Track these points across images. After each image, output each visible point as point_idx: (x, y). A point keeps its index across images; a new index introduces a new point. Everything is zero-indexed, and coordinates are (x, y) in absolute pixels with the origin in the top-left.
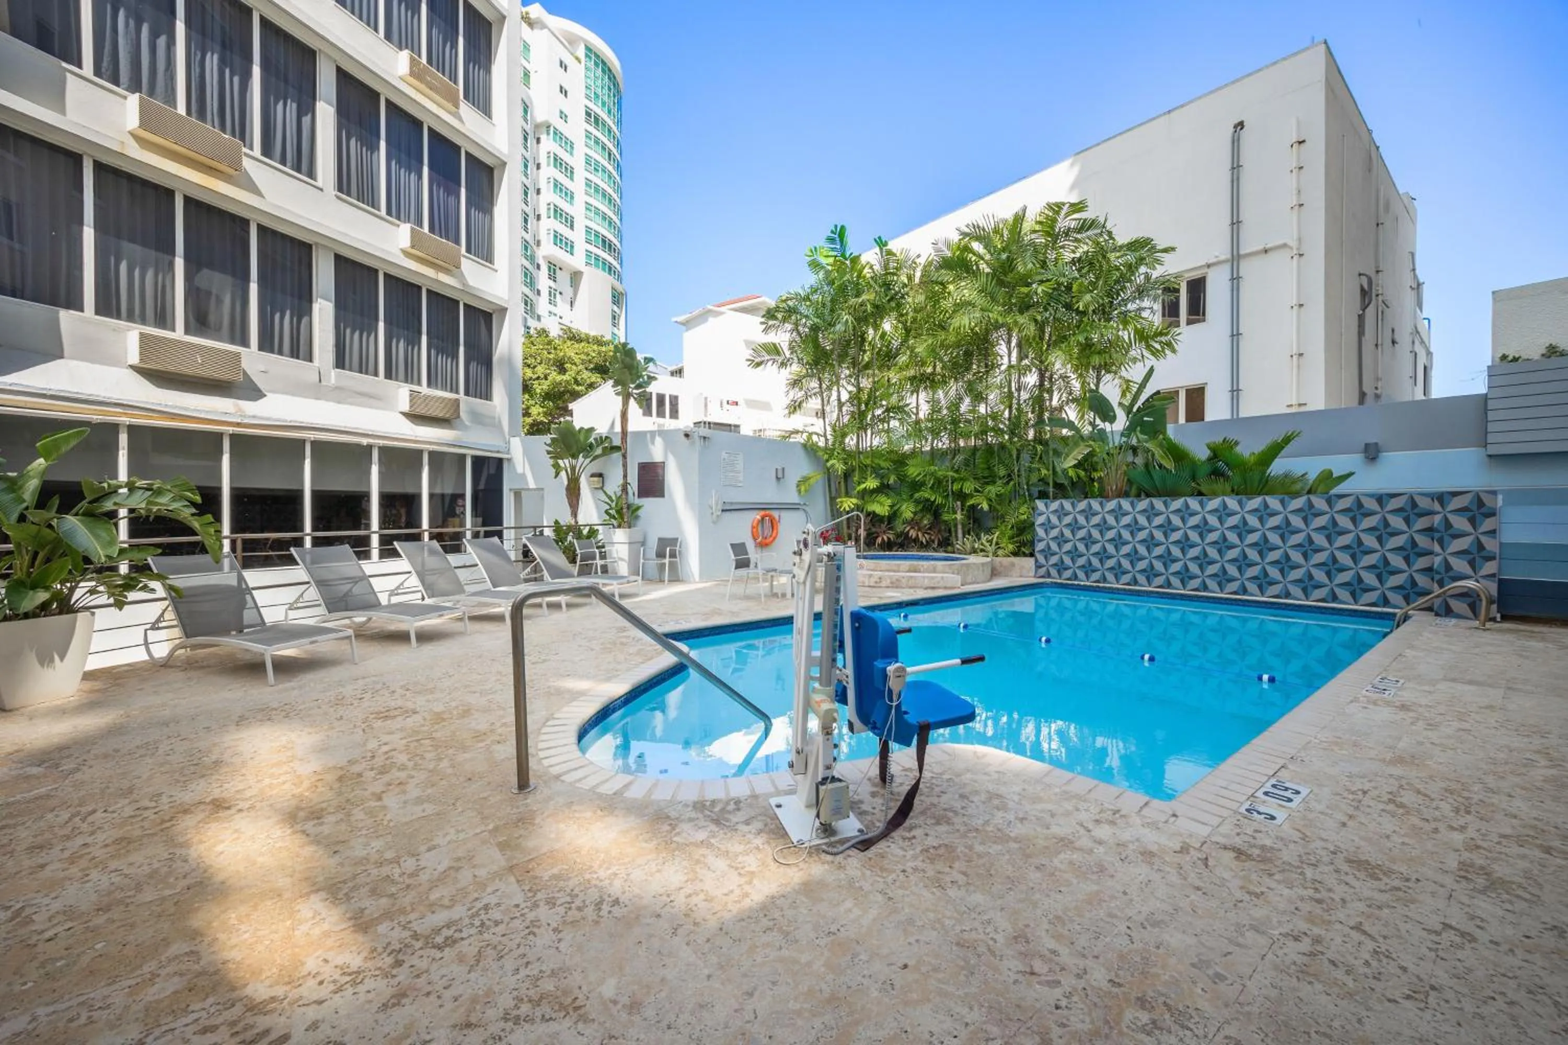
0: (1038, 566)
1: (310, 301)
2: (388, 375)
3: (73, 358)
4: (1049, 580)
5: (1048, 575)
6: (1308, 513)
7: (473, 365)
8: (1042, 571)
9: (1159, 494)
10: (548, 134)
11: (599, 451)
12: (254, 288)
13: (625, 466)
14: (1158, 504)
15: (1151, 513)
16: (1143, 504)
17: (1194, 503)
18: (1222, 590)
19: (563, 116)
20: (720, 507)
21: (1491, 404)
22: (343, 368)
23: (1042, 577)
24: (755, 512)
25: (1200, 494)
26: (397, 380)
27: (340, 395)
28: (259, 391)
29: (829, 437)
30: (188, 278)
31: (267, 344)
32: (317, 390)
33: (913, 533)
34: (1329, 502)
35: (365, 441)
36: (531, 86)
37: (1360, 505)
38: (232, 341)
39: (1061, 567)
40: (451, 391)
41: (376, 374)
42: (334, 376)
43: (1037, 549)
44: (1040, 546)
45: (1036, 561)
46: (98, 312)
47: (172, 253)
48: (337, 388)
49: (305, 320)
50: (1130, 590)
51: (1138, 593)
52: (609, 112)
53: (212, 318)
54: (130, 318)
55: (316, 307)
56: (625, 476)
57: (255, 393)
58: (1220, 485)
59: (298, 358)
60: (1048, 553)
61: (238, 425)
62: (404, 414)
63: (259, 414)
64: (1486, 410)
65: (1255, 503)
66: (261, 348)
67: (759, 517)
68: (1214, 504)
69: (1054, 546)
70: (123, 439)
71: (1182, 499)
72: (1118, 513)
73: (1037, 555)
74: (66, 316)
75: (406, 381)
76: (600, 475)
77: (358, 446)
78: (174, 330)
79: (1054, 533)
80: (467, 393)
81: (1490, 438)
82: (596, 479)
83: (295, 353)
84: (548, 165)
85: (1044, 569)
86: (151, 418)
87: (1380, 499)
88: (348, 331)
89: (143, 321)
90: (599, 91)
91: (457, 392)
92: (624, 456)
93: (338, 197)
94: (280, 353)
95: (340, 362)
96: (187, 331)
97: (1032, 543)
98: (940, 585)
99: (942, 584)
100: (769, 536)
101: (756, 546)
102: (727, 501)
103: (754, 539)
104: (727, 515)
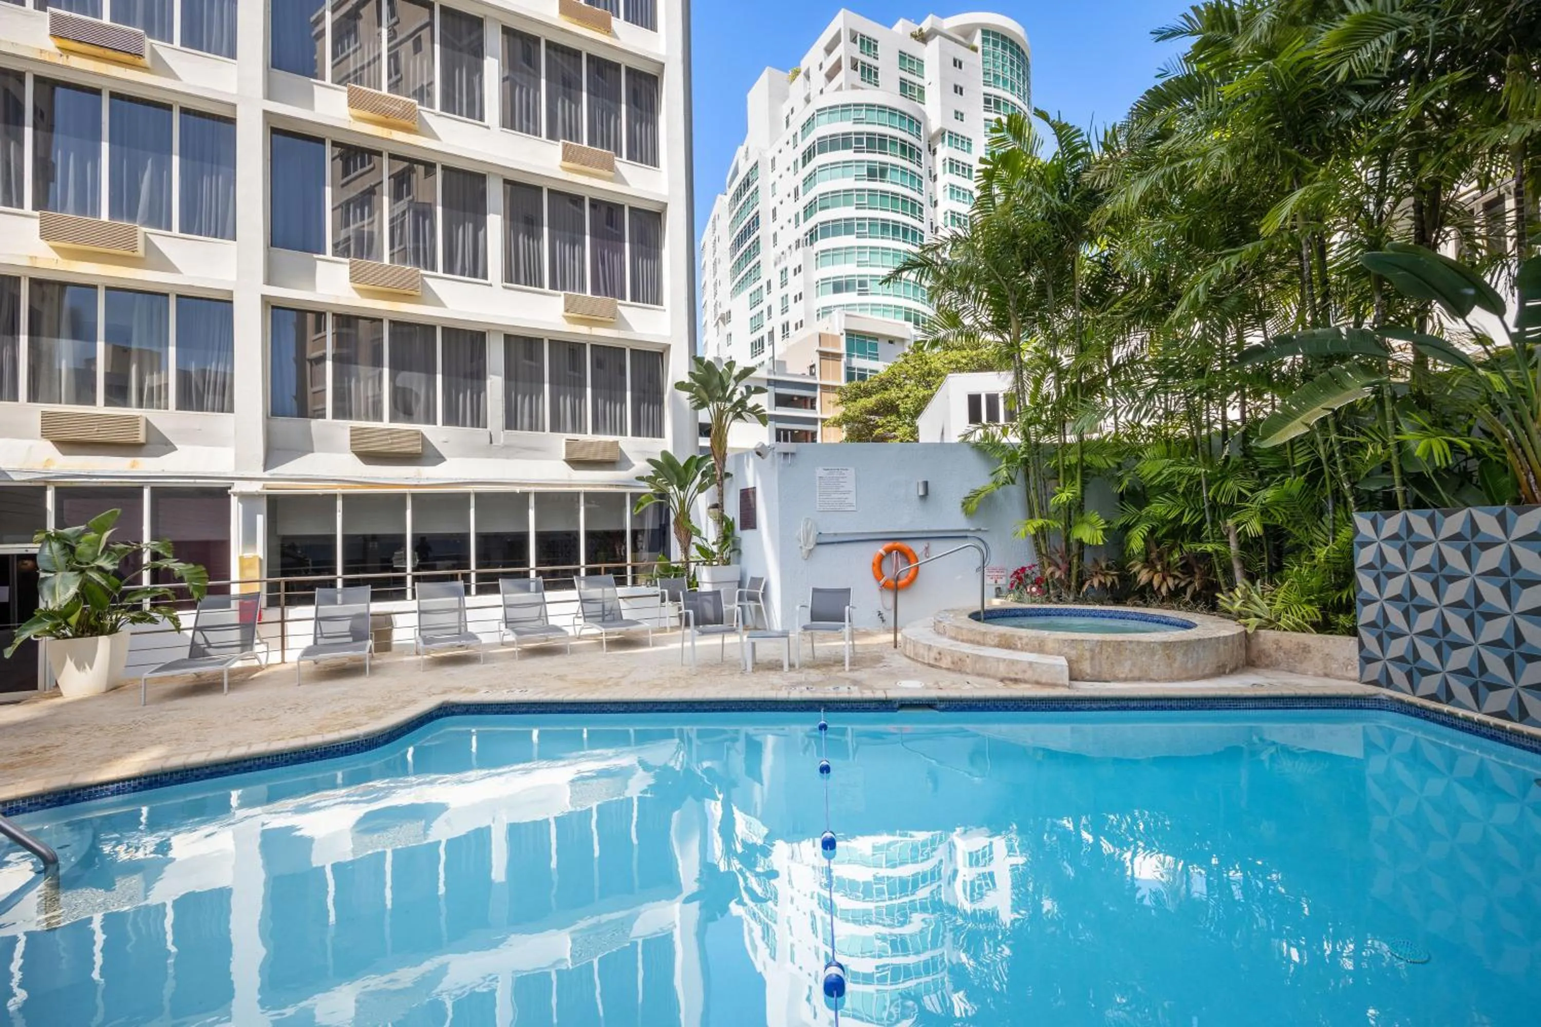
0: (1367, 660)
1: (485, 380)
2: (553, 429)
3: (319, 451)
4: (1385, 692)
7: (644, 407)
8: (1375, 670)
10: (943, 141)
12: (439, 377)
19: (959, 116)
20: (813, 540)
22: (510, 429)
23: (1374, 683)
24: (878, 544)
26: (560, 431)
27: (509, 451)
28: (441, 457)
30: (393, 379)
31: (451, 418)
32: (490, 449)
35: (518, 490)
36: (927, 101)
38: (423, 422)
39: (1414, 667)
41: (542, 430)
42: (502, 436)
43: (1362, 621)
44: (1367, 614)
45: (1362, 646)
46: (333, 417)
47: (382, 365)
48: (506, 446)
52: (1012, 88)
53: (412, 407)
55: (490, 383)
57: (438, 458)
59: (476, 426)
60: (1384, 631)
61: (416, 486)
62: (567, 461)
63: (438, 476)
66: (446, 423)
67: (881, 551)
69: (1396, 617)
70: (339, 504)
74: (315, 423)
78: (381, 421)
79: (1395, 587)
80: (634, 435)
83: (474, 423)
84: (944, 172)
85: (1377, 666)
86: (350, 488)
88: (520, 397)
90: (999, 72)
91: (622, 435)
93: (505, 287)
94: (463, 424)
95: (508, 424)
96: (392, 420)
97: (1348, 608)
98: (1026, 676)
99: (1028, 675)
100: (902, 576)
101: (882, 589)
102: (823, 532)
103: (877, 580)
104: (829, 549)
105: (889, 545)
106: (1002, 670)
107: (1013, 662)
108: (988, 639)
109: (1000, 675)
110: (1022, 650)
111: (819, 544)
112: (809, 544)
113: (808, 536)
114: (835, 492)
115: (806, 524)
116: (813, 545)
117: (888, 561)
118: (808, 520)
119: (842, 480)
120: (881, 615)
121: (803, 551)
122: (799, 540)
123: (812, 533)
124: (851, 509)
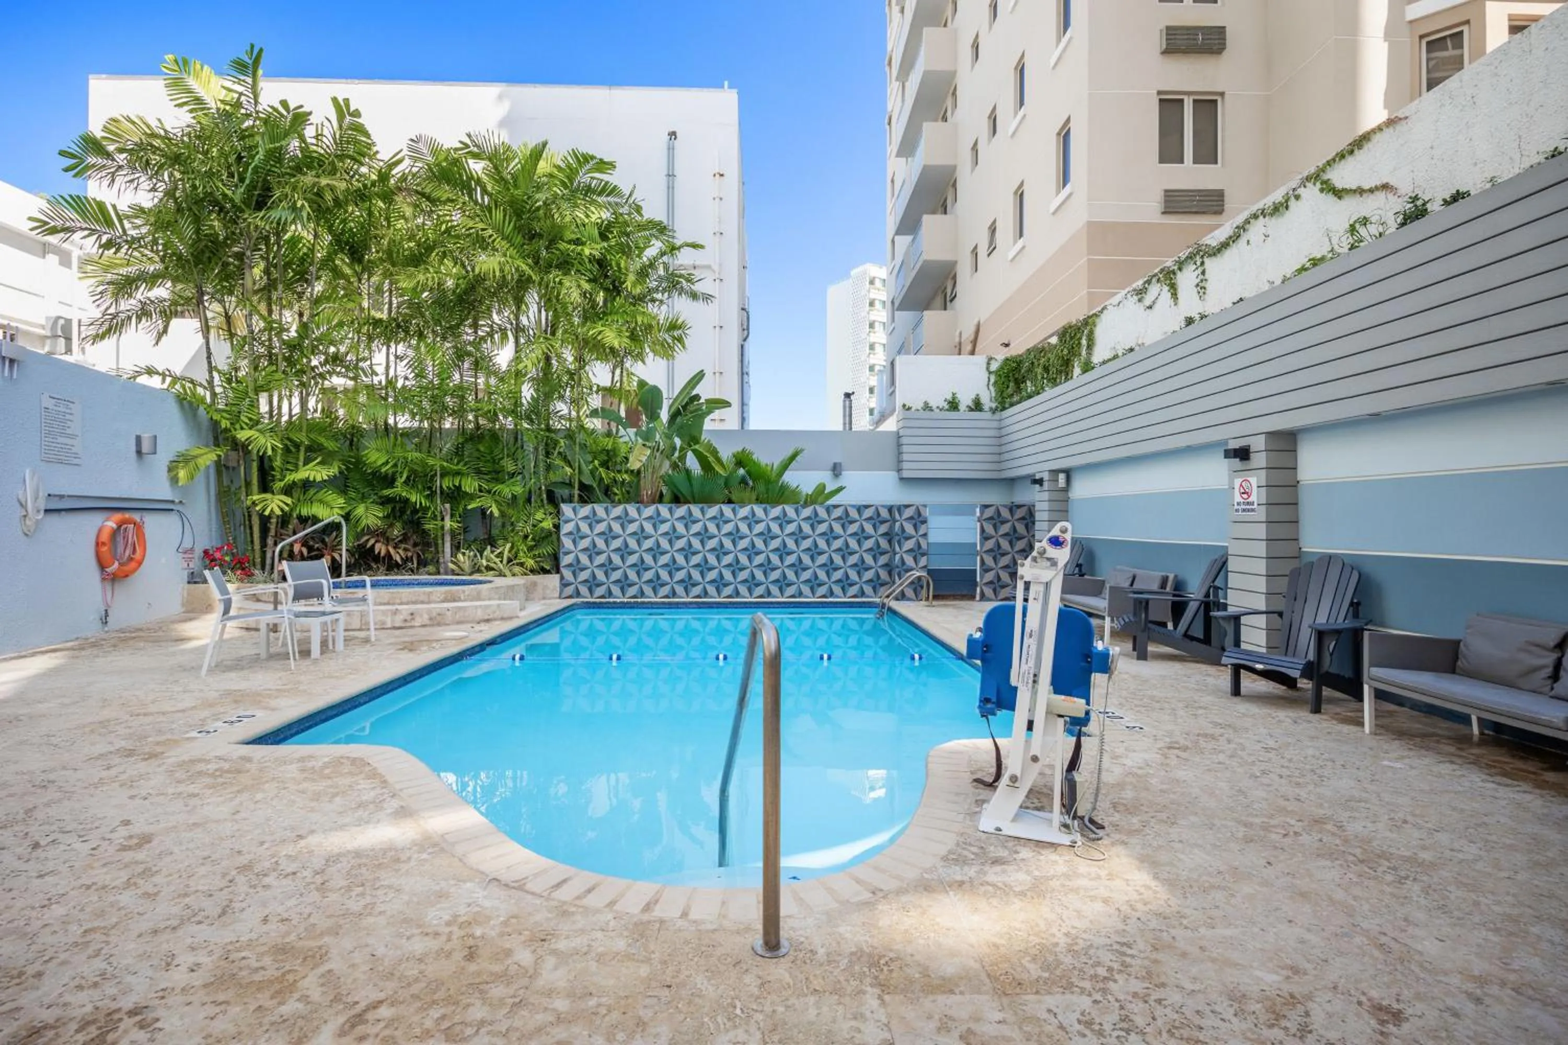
0: (564, 584)
4: (578, 600)
5: (578, 594)
6: (815, 521)
8: (570, 590)
9: (695, 502)
14: (695, 510)
15: (689, 520)
16: (681, 511)
17: (727, 510)
18: (751, 594)
20: (42, 505)
21: (904, 440)
23: (570, 597)
24: (103, 515)
25: (730, 502)
29: (218, 390)
33: (381, 549)
34: (828, 510)
37: (847, 513)
39: (592, 584)
43: (563, 564)
44: (566, 560)
45: (562, 578)
50: (670, 603)
51: (677, 606)
58: (747, 494)
60: (576, 567)
64: (899, 445)
65: (776, 511)
67: (111, 524)
68: (744, 511)
69: (584, 559)
71: (717, 507)
72: (656, 520)
73: (563, 570)
79: (584, 544)
81: (905, 465)
85: (572, 588)
87: (860, 509)
97: (557, 557)
98: (496, 615)
99: (498, 614)
100: (131, 559)
101: (103, 579)
102: (51, 492)
103: (102, 566)
104: (54, 519)
105: (118, 516)
106: (480, 614)
107: (487, 607)
108: (433, 598)
109: (477, 619)
110: (465, 600)
111: (46, 511)
112: (38, 511)
113: (36, 498)
114: (62, 434)
115: (32, 479)
116: (42, 512)
117: (120, 539)
118: (33, 473)
119: (68, 417)
120: (107, 615)
121: (28, 522)
122: (21, 505)
123: (41, 494)
124: (76, 461)
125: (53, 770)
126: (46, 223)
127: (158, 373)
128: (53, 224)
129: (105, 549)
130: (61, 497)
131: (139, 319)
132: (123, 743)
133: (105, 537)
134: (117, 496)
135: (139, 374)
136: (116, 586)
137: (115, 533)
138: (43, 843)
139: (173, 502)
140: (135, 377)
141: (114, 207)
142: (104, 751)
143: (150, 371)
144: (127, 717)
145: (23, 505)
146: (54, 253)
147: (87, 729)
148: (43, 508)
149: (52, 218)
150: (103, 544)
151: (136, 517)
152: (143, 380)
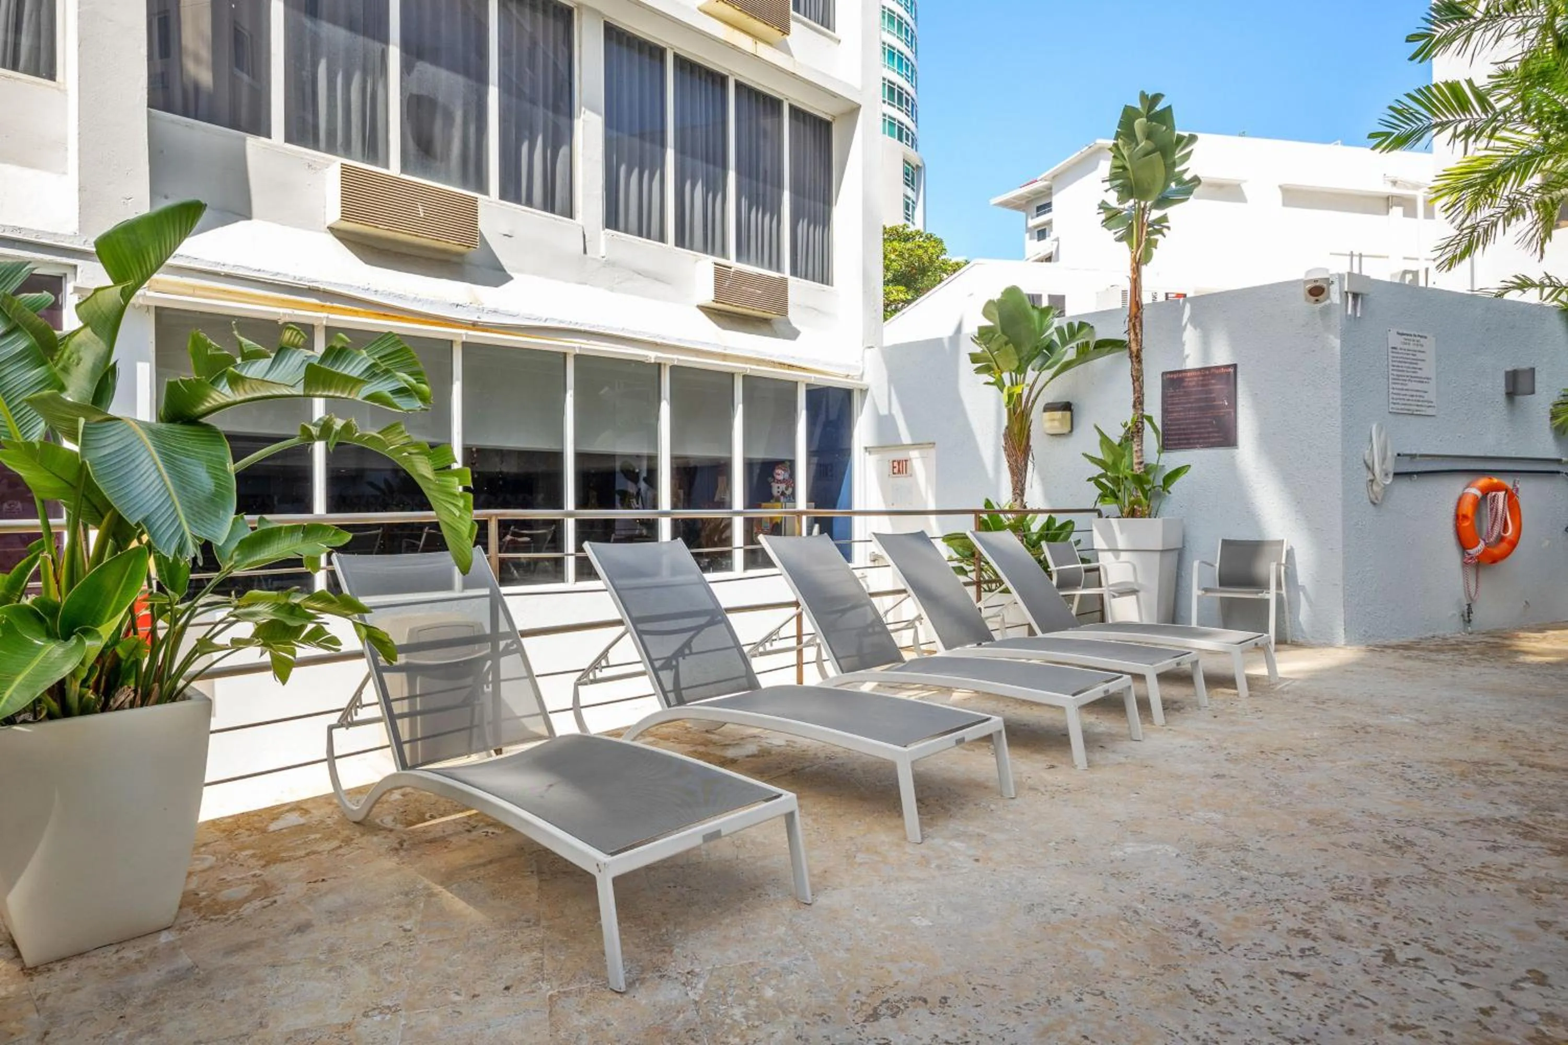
1: (571, 116)
2: (680, 241)
3: (263, 218)
7: (802, 226)
11: (1070, 353)
13: (1138, 379)
20: (1391, 467)
22: (616, 228)
24: (1464, 480)
26: (691, 248)
27: (613, 275)
28: (501, 269)
30: (406, 78)
32: (583, 264)
35: (652, 356)
38: (465, 184)
40: (770, 267)
41: (662, 238)
42: (603, 241)
46: (289, 139)
47: (386, 41)
48: (609, 263)
49: (564, 151)
53: (438, 146)
54: (331, 148)
55: (578, 124)
56: (1139, 403)
57: (496, 273)
59: (553, 211)
61: (474, 325)
62: (704, 309)
63: (502, 308)
66: (503, 196)
67: (1475, 491)
74: (252, 145)
75: (705, 251)
76: (1067, 407)
77: (641, 364)
78: (387, 166)
80: (794, 272)
82: (1058, 414)
83: (549, 205)
88: (623, 169)
89: (347, 151)
91: (779, 269)
92: (1137, 358)
94: (529, 203)
95: (612, 220)
96: (404, 169)
100: (1501, 539)
101: (1465, 564)
102: (1401, 453)
103: (1464, 544)
104: (1405, 486)
105: (1483, 481)
111: (1396, 474)
112: (1386, 475)
113: (1384, 459)
114: (1411, 379)
115: (1379, 435)
116: (1391, 476)
117: (1486, 511)
118: (1380, 428)
119: (1419, 356)
120: (1470, 611)
121: (1375, 488)
122: (1368, 467)
123: (1389, 454)
124: (1430, 411)
125: (1409, 823)
126: (1389, 134)
127: (1533, 285)
128: (1397, 132)
129: (1466, 524)
130: (1413, 456)
131: (1507, 221)
132: (1514, 810)
133: (1467, 509)
134: (1482, 455)
135: (1507, 289)
136: (1482, 575)
137: (1478, 504)
138: (1401, 956)
139: (1559, 461)
140: (1501, 295)
141: (1470, 82)
142: (1485, 813)
143: (1524, 284)
144: (1513, 765)
145: (1370, 468)
146: (1398, 205)
147: (1456, 769)
148: (1391, 470)
149: (1395, 126)
150: (1465, 517)
151: (1508, 482)
152: (1514, 296)
